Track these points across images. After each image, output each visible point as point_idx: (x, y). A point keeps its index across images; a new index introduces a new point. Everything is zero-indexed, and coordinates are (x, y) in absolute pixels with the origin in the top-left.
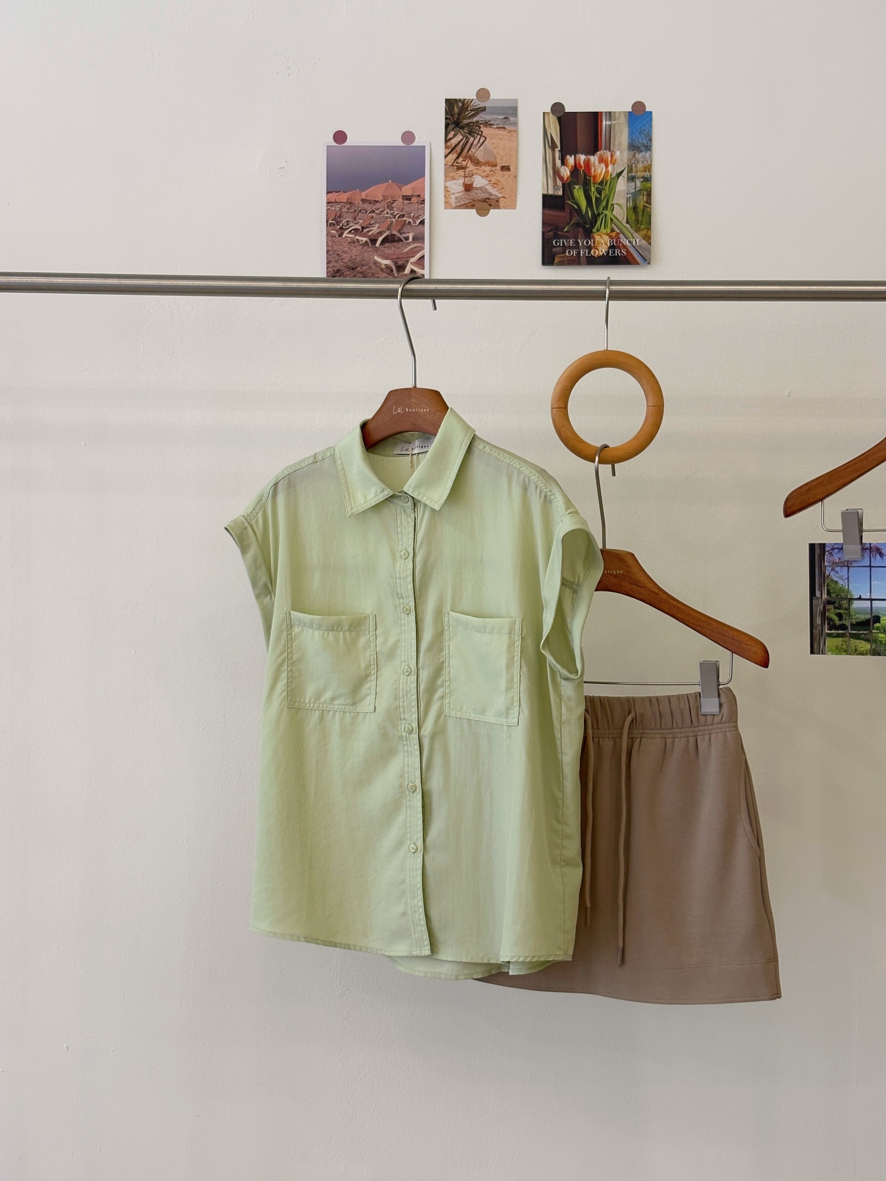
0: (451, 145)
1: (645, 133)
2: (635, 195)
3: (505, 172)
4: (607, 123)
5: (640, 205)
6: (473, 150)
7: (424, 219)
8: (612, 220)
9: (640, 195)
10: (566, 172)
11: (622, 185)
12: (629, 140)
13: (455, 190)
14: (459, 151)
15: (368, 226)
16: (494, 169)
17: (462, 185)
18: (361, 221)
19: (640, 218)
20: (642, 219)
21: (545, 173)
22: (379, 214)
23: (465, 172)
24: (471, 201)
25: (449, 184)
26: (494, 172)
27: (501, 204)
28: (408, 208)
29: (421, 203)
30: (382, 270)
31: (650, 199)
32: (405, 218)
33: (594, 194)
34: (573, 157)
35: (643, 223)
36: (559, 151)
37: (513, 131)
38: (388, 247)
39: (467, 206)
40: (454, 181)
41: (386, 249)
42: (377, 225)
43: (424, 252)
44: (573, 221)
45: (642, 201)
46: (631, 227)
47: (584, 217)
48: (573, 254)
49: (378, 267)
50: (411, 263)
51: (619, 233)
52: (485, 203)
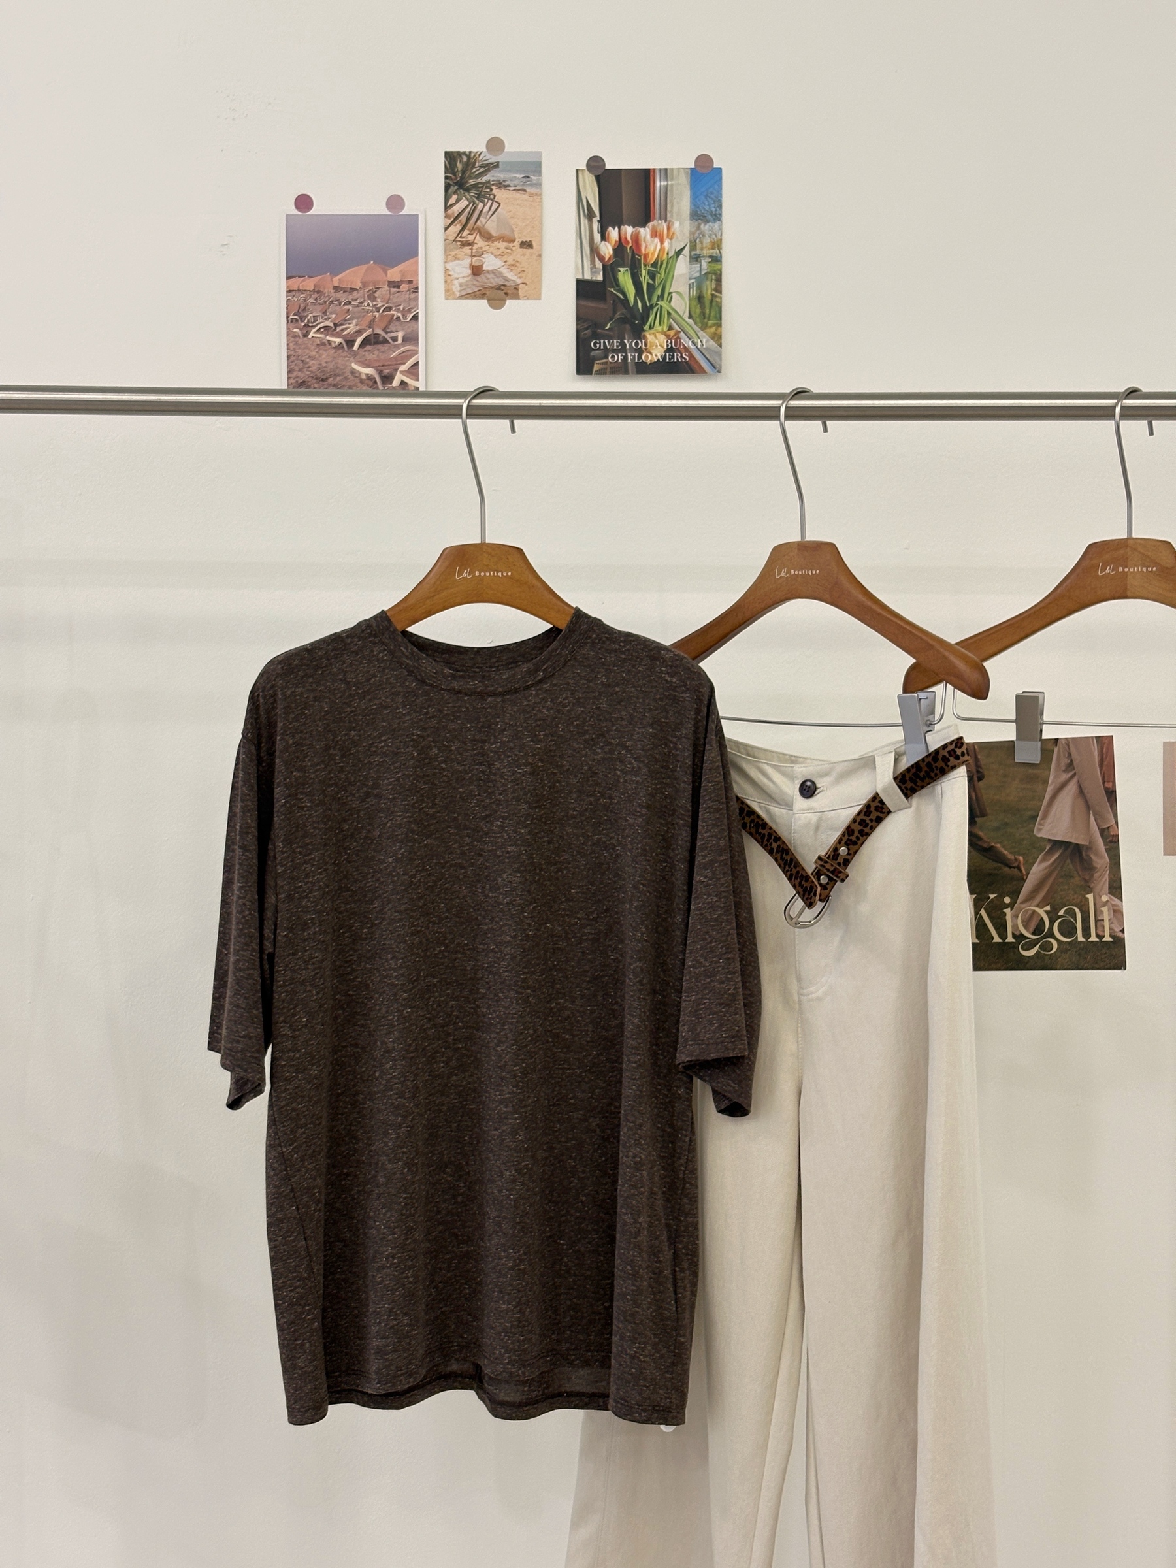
0: (453, 213)
1: (712, 196)
2: (700, 281)
3: (526, 250)
4: (662, 183)
5: (707, 293)
6: (482, 219)
7: (418, 313)
8: (669, 313)
9: (707, 279)
10: (607, 250)
11: (682, 267)
12: (693, 207)
13: (458, 274)
14: (464, 221)
15: (343, 322)
16: (511, 245)
17: (468, 266)
18: (333, 316)
19: (707, 311)
20: (710, 313)
21: (579, 250)
22: (358, 306)
23: (472, 249)
24: (481, 288)
25: (449, 266)
26: (511, 250)
27: (521, 292)
28: (395, 299)
29: (413, 292)
30: (362, 381)
31: (721, 285)
32: (392, 312)
33: (645, 280)
34: (617, 229)
35: (711, 318)
36: (598, 221)
37: (536, 194)
38: (369, 351)
39: (475, 296)
40: (457, 262)
41: (367, 353)
42: (354, 322)
43: (418, 358)
44: (617, 316)
45: (709, 288)
46: (696, 323)
47: (632, 310)
48: (618, 360)
49: (356, 377)
50: (401, 372)
51: (679, 332)
52: (499, 291)
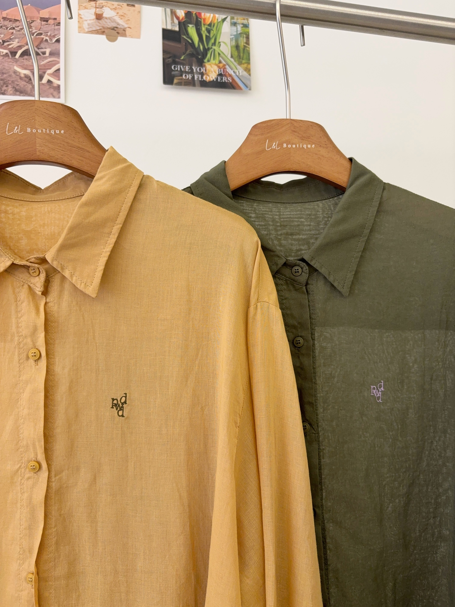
2: (237, 37)
3: (130, 7)
5: (241, 45)
7: (60, 38)
8: (219, 54)
9: (241, 37)
10: (181, 13)
11: (226, 28)
13: (87, 18)
15: (9, 40)
16: (121, 3)
17: (93, 13)
19: (242, 55)
20: (243, 55)
21: (164, 12)
22: (19, 31)
23: (96, 3)
24: (101, 28)
25: (82, 12)
26: (121, 6)
27: (127, 34)
28: (45, 28)
29: (57, 25)
30: (21, 78)
31: (249, 41)
32: (42, 36)
33: (204, 33)
35: (244, 59)
38: (26, 59)
39: (98, 32)
40: (86, 10)
41: (25, 61)
42: (17, 40)
43: (60, 66)
44: (188, 52)
45: (242, 42)
46: (235, 61)
47: (196, 50)
48: (189, 78)
49: (17, 75)
50: (48, 74)
51: (224, 65)
52: (114, 31)
